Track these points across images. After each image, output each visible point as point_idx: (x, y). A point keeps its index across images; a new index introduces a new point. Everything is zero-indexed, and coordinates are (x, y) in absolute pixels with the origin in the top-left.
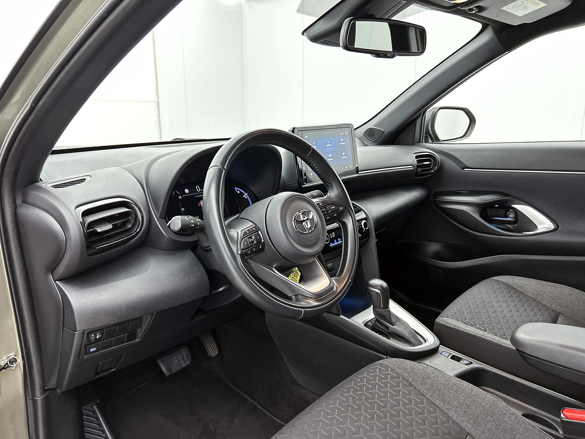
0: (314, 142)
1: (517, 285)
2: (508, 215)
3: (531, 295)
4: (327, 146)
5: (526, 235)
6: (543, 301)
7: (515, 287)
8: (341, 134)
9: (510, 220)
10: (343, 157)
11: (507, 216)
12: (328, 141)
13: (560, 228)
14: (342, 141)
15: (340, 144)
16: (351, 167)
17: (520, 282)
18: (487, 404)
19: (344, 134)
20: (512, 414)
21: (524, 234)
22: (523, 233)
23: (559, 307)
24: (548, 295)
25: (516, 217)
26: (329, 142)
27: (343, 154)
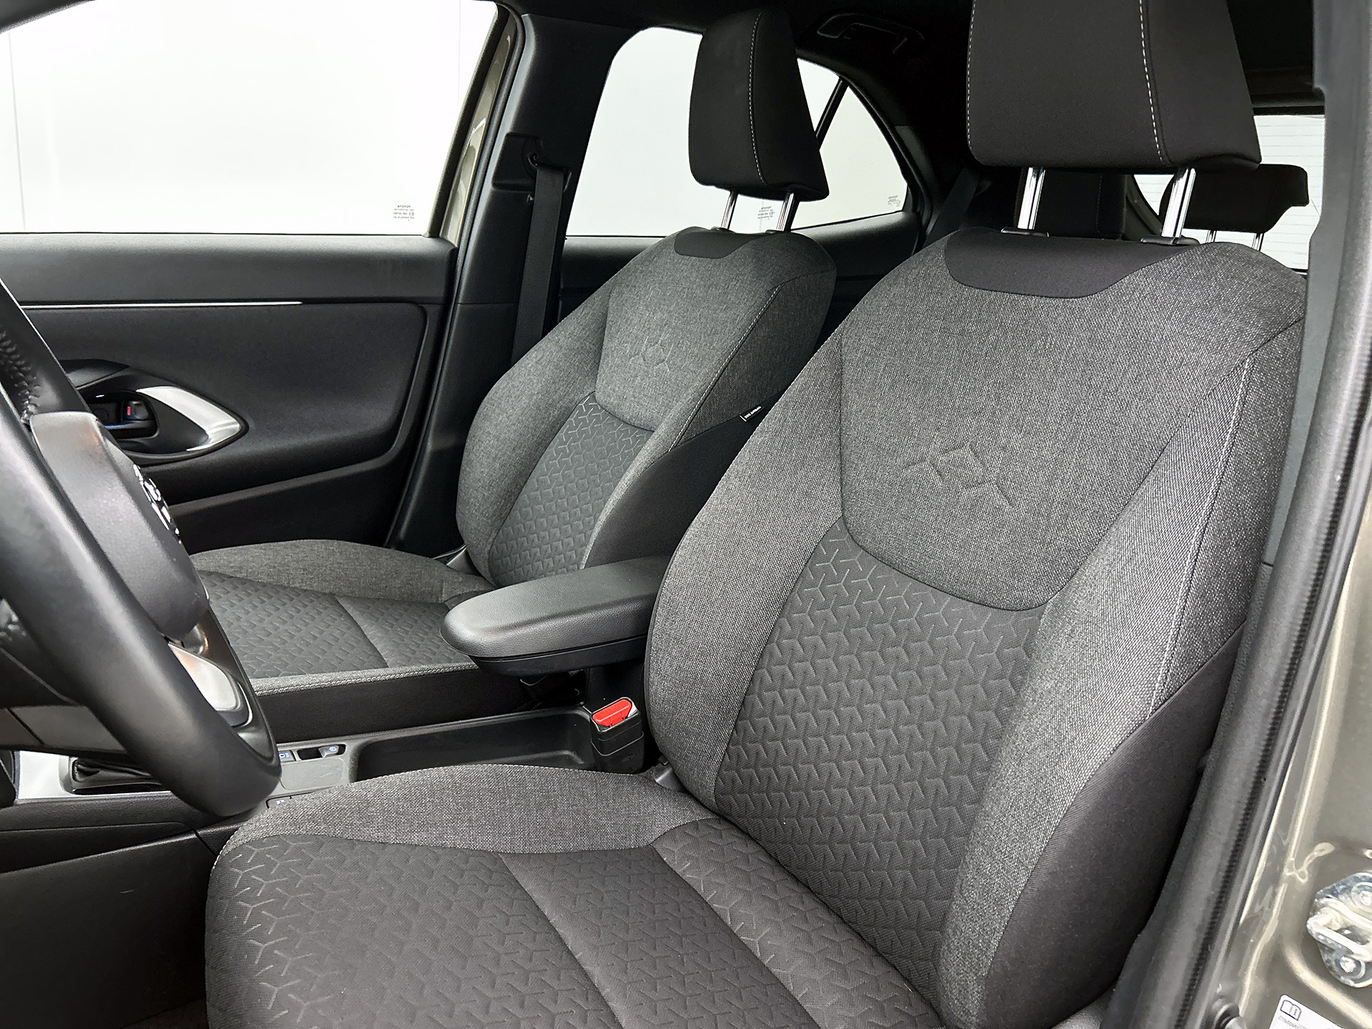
1: (232, 567)
2: (129, 414)
3: (265, 579)
5: (198, 453)
6: (294, 583)
7: (229, 572)
9: (139, 426)
11: (127, 420)
13: (252, 425)
17: (232, 560)
18: (489, 782)
20: (532, 773)
21: (189, 452)
22: (188, 450)
23: (325, 584)
24: (296, 569)
25: (152, 416)
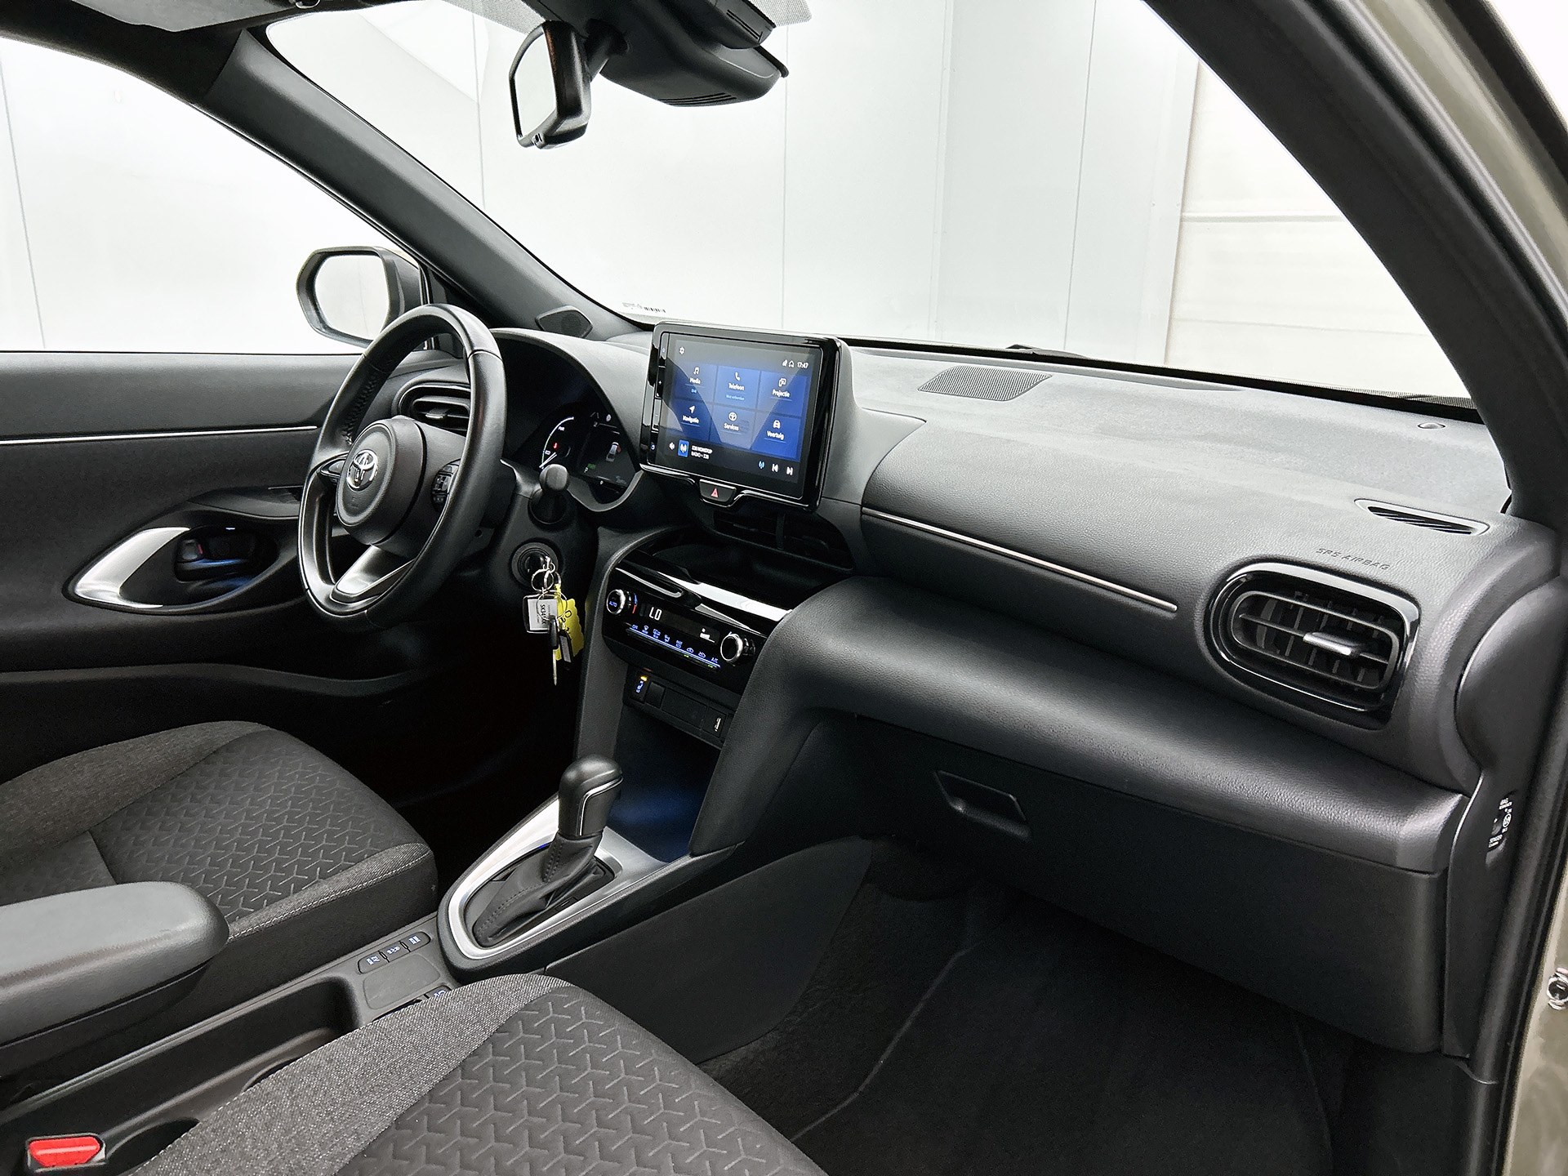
0: (697, 369)
4: (731, 386)
8: (785, 364)
10: (773, 435)
12: (737, 374)
14: (780, 385)
15: (774, 391)
16: (790, 471)
19: (796, 365)
26: (738, 379)
27: (775, 423)
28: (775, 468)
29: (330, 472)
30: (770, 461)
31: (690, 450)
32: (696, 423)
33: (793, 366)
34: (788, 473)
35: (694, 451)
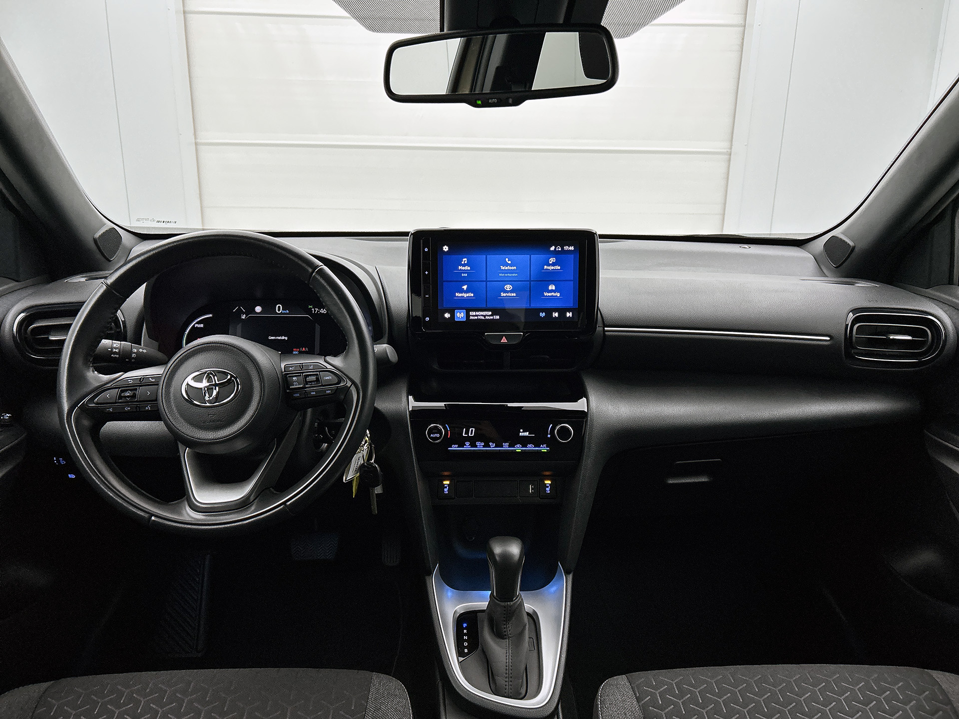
4: (503, 268)
10: (550, 294)
14: (551, 263)
15: (545, 267)
28: (556, 315)
29: (96, 404)
30: (549, 311)
31: (468, 315)
32: (471, 297)
33: (560, 249)
34: (568, 316)
35: (472, 316)
